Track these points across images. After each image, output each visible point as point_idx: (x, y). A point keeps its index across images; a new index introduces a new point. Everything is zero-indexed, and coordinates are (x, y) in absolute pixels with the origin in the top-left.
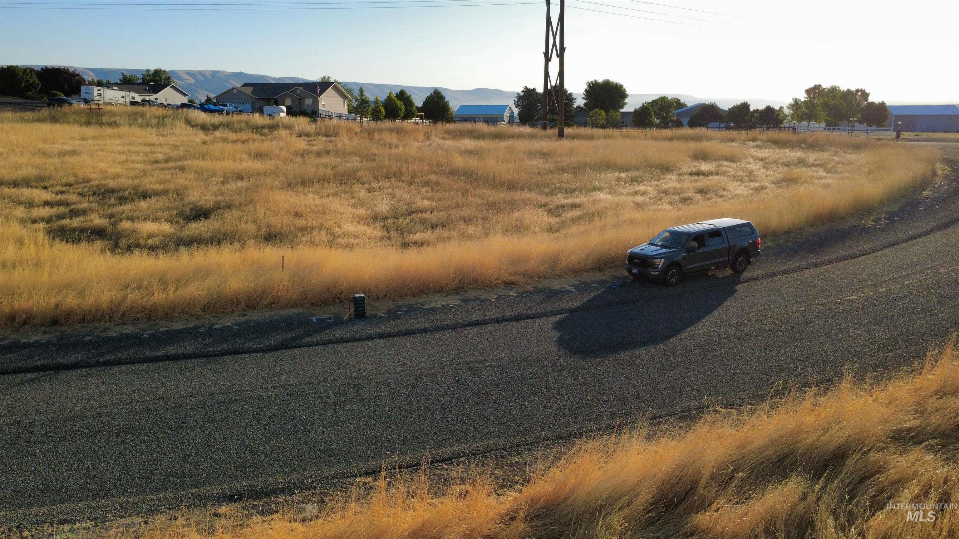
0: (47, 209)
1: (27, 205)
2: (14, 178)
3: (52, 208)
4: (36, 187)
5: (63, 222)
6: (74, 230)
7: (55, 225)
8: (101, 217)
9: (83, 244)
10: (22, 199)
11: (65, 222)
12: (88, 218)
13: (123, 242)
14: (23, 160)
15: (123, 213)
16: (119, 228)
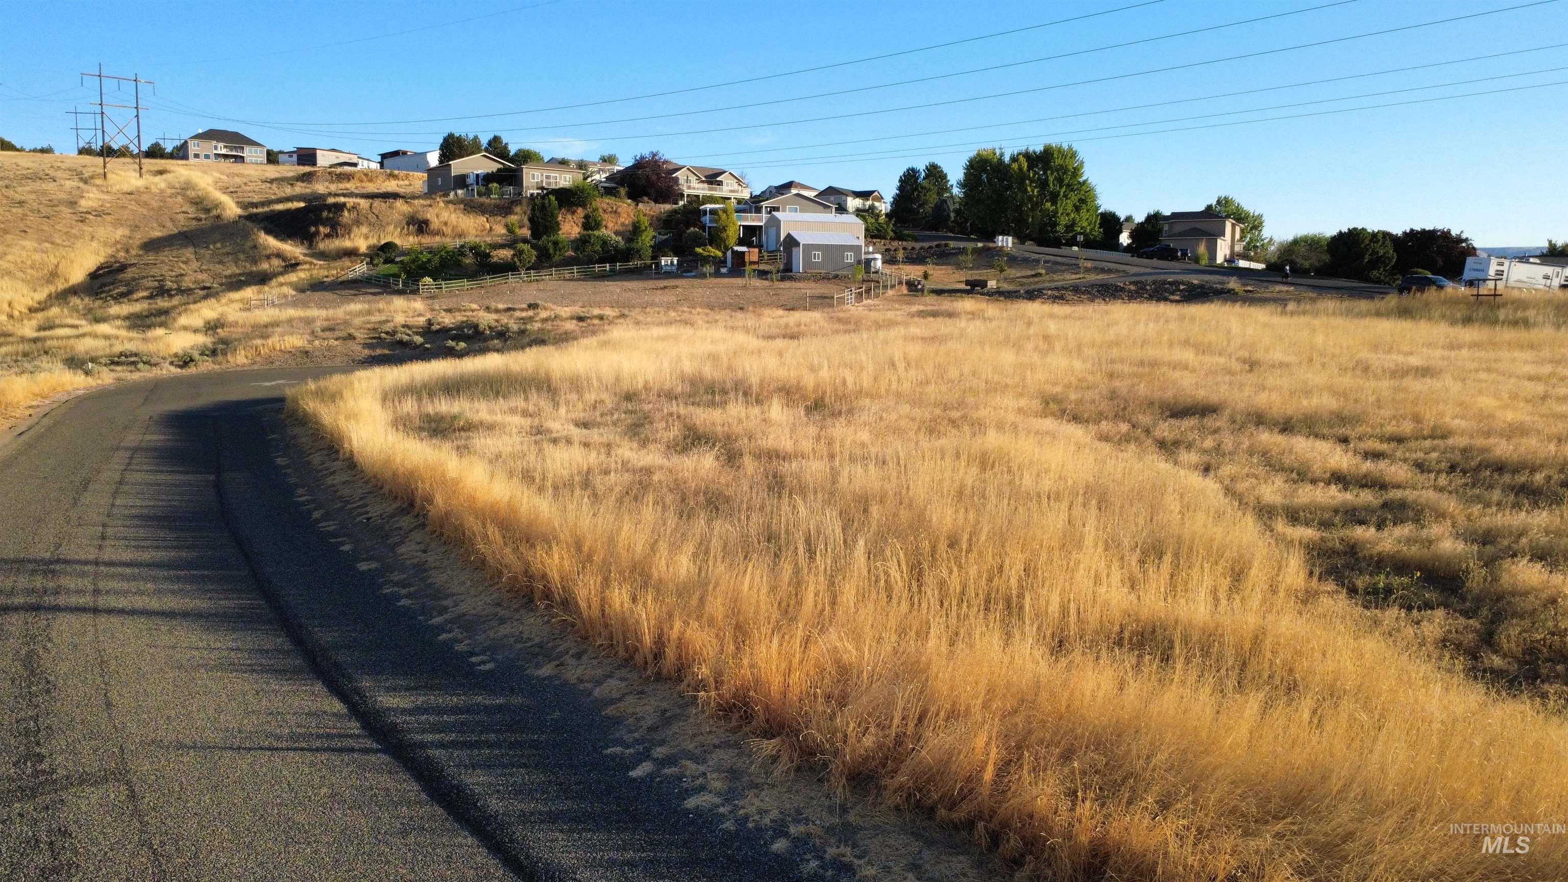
0: (1333, 490)
1: (1294, 475)
2: (1289, 413)
3: (1346, 489)
4: (1324, 437)
5: (1361, 533)
6: (1379, 563)
7: (1335, 537)
8: (1458, 536)
9: (1391, 615)
10: (1287, 461)
11: (1363, 533)
12: (1424, 533)
15: (1522, 533)
16: (1506, 580)
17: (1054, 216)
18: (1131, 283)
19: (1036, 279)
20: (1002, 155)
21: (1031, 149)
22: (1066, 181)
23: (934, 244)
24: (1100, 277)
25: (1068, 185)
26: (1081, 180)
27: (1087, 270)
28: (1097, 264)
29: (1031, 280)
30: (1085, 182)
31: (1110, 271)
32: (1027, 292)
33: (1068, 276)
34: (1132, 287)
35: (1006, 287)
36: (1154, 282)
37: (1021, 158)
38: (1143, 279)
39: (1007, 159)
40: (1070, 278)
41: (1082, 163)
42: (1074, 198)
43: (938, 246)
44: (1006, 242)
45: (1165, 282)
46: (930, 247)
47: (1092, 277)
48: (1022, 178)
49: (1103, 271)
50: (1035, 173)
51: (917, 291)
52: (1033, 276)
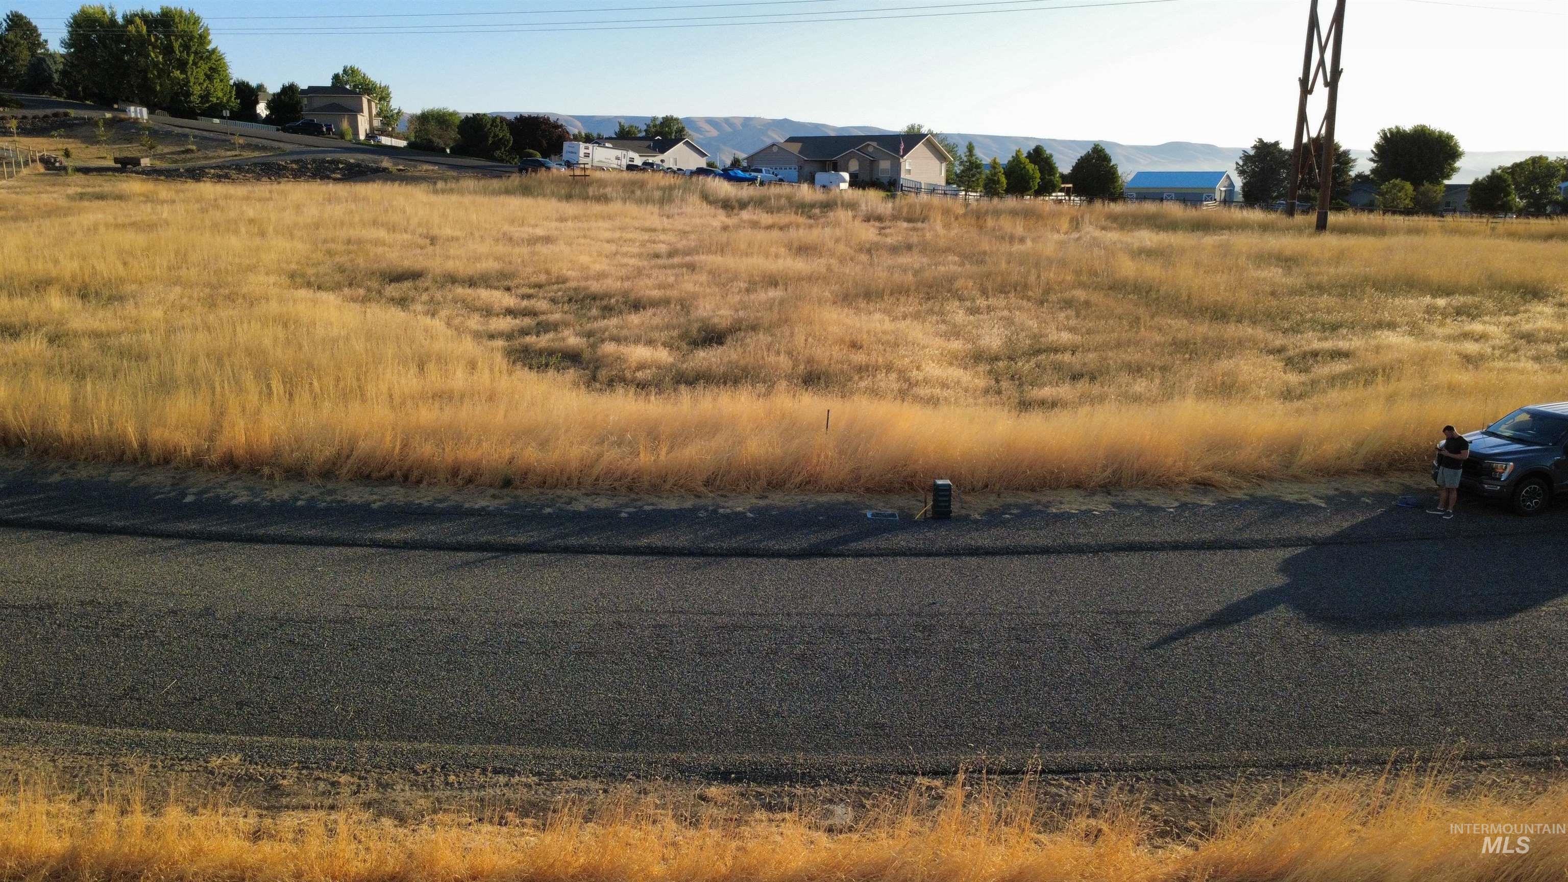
0: (509, 319)
1: (484, 313)
2: (470, 273)
3: (515, 318)
4: (497, 288)
5: (529, 339)
6: (540, 353)
7: (517, 343)
8: (577, 335)
9: (551, 373)
10: (478, 304)
11: (530, 339)
12: (560, 335)
13: (604, 373)
14: (483, 249)
15: (606, 330)
16: (600, 352)
17: (185, 85)
18: (293, 162)
19: (189, 156)
20: (113, 14)
21: (146, 11)
22: (193, 49)
23: (49, 112)
24: (256, 154)
25: (196, 53)
26: (210, 47)
27: (242, 147)
28: (249, 140)
29: (183, 156)
30: (214, 51)
31: (264, 148)
32: (187, 170)
33: (223, 153)
34: (294, 166)
35: (159, 164)
36: (314, 161)
37: (138, 20)
38: (303, 157)
39: (120, 20)
40: (226, 155)
41: (207, 29)
42: (204, 67)
43: (55, 115)
44: (138, 113)
45: (324, 161)
46: (46, 116)
47: (247, 154)
48: (142, 43)
49: (257, 148)
50: (157, 38)
51: (57, 169)
52: (183, 152)
